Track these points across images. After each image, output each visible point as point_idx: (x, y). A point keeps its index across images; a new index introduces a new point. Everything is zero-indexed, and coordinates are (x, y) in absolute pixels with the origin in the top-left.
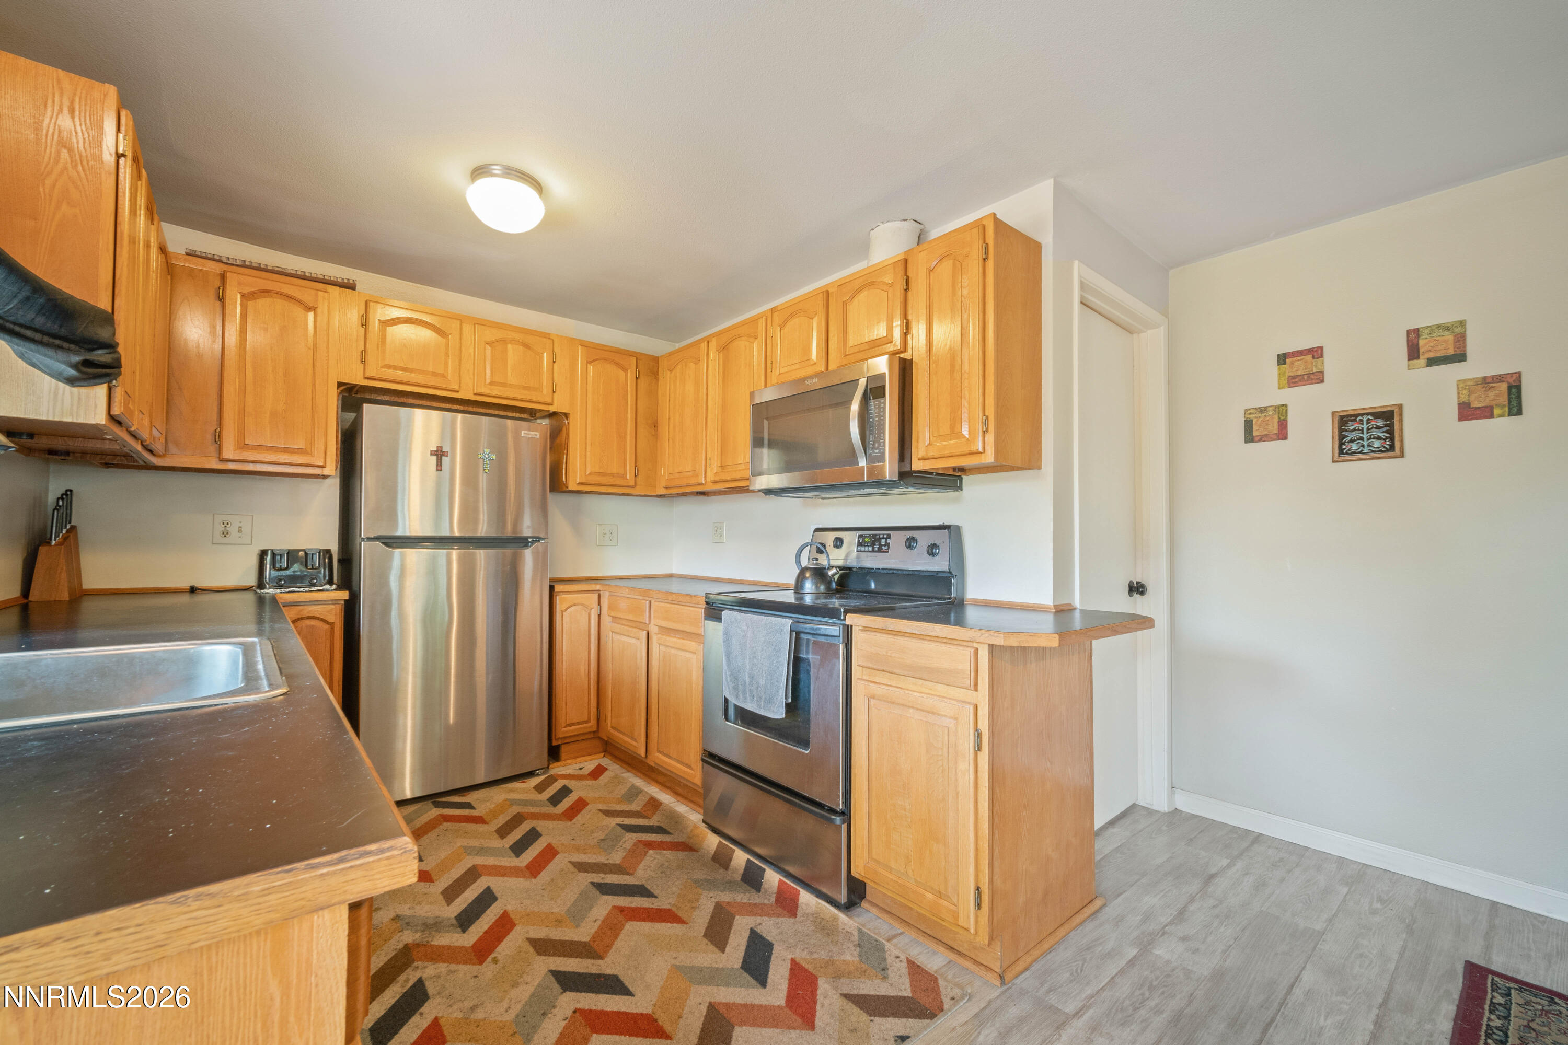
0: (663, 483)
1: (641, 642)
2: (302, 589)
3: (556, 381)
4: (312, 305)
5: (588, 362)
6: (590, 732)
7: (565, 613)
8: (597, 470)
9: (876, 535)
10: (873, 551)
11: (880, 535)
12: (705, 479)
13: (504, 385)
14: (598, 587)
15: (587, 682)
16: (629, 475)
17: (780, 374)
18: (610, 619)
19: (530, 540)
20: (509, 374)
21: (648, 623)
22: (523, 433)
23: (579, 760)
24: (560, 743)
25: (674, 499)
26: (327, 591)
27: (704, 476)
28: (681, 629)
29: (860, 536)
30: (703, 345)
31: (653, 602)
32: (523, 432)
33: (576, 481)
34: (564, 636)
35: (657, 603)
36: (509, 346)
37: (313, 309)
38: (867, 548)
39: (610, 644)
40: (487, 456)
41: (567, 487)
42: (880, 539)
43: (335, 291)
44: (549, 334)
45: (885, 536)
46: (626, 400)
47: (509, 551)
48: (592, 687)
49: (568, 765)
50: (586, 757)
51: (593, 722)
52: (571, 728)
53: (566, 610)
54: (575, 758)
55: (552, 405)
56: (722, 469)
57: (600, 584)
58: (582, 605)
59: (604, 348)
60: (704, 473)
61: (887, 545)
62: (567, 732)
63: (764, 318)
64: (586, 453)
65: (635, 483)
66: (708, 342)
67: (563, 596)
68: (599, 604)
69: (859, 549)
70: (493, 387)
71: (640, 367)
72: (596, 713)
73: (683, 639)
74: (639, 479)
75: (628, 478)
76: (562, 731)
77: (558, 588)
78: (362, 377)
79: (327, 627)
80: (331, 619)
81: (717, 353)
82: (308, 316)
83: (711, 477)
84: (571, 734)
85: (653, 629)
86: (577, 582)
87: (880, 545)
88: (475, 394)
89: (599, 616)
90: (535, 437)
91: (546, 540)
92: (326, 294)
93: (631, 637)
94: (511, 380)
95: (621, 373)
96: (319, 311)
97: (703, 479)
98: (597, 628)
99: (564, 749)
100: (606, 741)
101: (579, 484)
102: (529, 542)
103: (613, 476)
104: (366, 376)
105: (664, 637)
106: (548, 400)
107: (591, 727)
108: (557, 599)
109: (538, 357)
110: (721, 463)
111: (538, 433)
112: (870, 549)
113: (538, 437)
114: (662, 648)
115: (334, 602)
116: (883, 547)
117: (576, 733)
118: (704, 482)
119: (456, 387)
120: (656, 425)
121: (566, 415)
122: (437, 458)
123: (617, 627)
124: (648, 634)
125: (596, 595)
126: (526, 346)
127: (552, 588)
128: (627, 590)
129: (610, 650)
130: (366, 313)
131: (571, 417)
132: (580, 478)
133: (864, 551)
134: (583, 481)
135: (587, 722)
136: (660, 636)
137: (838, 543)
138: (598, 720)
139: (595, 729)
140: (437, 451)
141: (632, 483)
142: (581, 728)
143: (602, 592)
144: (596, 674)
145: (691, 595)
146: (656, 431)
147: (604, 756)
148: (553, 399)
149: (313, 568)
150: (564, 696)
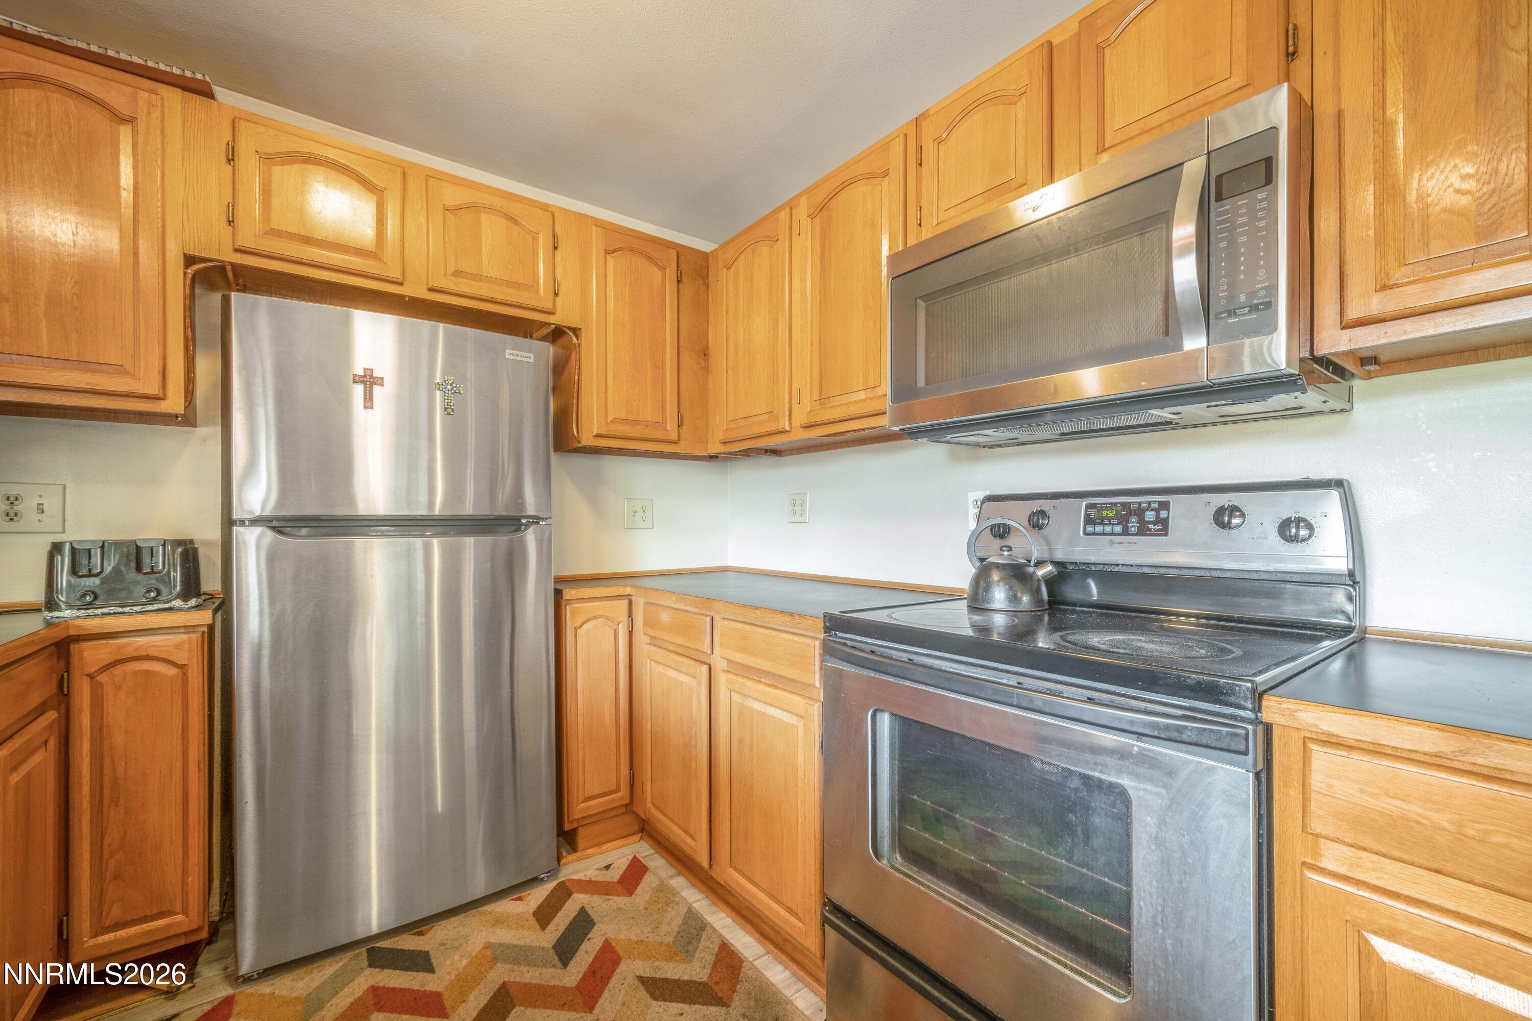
0: (721, 436)
1: (698, 683)
2: (127, 609)
3: (558, 276)
4: (126, 111)
5: (607, 252)
6: (621, 806)
7: (579, 631)
8: (623, 416)
9: (1130, 503)
10: (1125, 532)
11: (1139, 503)
12: (790, 423)
13: (477, 277)
14: (628, 591)
15: (614, 735)
16: (671, 425)
17: (938, 224)
18: (646, 639)
19: (524, 521)
20: (485, 260)
21: (709, 652)
22: (508, 354)
23: (604, 847)
24: (575, 826)
25: (729, 463)
26: (180, 610)
27: (787, 418)
28: (773, 670)
29: (1090, 506)
30: (784, 215)
31: (716, 619)
32: (507, 352)
33: (592, 432)
34: (579, 665)
35: (725, 622)
36: (484, 217)
37: (130, 120)
38: (1108, 529)
39: (648, 678)
40: (449, 387)
41: (579, 442)
42: (1140, 512)
43: (173, 97)
44: (547, 205)
45: (1155, 505)
46: (663, 313)
47: (503, 540)
48: (622, 739)
49: (588, 857)
50: (615, 843)
51: (624, 792)
52: (592, 803)
53: (581, 626)
54: (599, 845)
55: (553, 313)
56: (821, 404)
57: (631, 586)
58: (606, 617)
59: (630, 233)
60: (787, 413)
61: (1165, 522)
62: (588, 808)
63: (902, 136)
64: (606, 388)
65: (679, 437)
66: (791, 209)
67: (576, 605)
68: (630, 614)
69: (1090, 529)
70: (459, 280)
71: (683, 266)
72: (628, 778)
73: (776, 687)
74: (685, 430)
75: (668, 428)
76: (579, 809)
77: (569, 593)
78: (231, 249)
79: (172, 671)
80: (181, 657)
81: (809, 219)
82: (118, 132)
83: (800, 417)
84: (595, 812)
85: (719, 664)
86: (599, 582)
87: (1142, 523)
88: (430, 290)
89: (631, 633)
90: (528, 360)
91: (548, 521)
92: (154, 97)
93: (681, 672)
94: (487, 269)
95: (658, 273)
96: (142, 126)
97: (787, 423)
98: (627, 652)
99: (582, 833)
100: (644, 820)
101: (595, 436)
102: (523, 524)
103: (647, 426)
104: (237, 247)
105: (740, 680)
106: (548, 305)
107: (622, 798)
108: (568, 611)
109: (530, 239)
110: (821, 394)
111: (532, 355)
112: (1118, 529)
113: (532, 360)
114: (737, 698)
115: (189, 629)
116: (1151, 526)
117: (600, 810)
118: (787, 428)
119: (396, 275)
120: (705, 353)
121: (576, 331)
122: (365, 388)
123: (659, 654)
124: (710, 669)
125: (625, 603)
126: (510, 218)
127: (558, 593)
128: (674, 598)
129: (648, 686)
130: (234, 141)
131: (583, 334)
132: (597, 428)
133: (1104, 534)
134: (603, 432)
135: (616, 791)
136: (731, 676)
137: (1037, 521)
138: (632, 786)
139: (627, 802)
140: (365, 376)
141: (674, 437)
142: (608, 801)
143: (633, 598)
144: (627, 719)
145: (791, 614)
146: (707, 361)
147: (641, 838)
148: (554, 305)
149: (153, 572)
150: (580, 756)
